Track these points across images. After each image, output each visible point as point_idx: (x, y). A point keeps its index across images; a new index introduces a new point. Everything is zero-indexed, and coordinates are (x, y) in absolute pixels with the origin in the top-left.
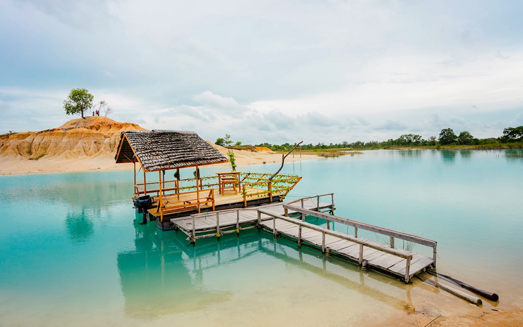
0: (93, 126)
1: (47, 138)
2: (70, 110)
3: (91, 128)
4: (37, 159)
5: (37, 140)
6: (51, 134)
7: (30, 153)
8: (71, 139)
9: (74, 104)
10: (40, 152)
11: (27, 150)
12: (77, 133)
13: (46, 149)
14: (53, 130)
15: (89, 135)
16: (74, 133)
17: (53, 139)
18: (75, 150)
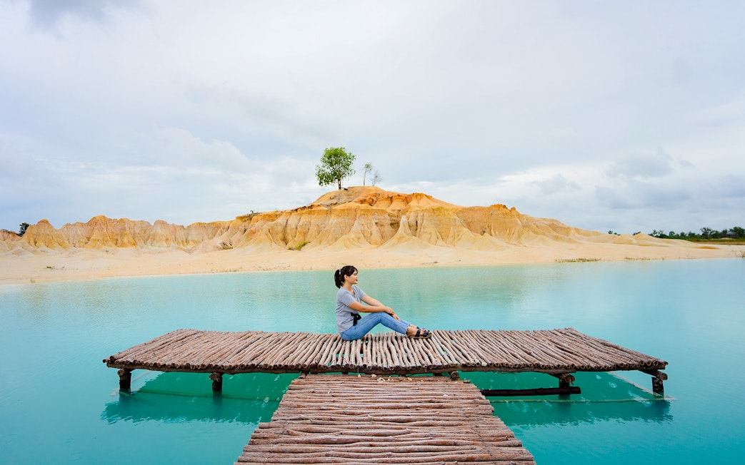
0: (365, 200)
1: (305, 219)
2: (325, 179)
3: (362, 202)
4: (299, 248)
5: (293, 221)
6: (310, 213)
7: (285, 240)
8: (340, 220)
9: (329, 170)
10: (299, 239)
11: (280, 236)
12: (349, 209)
13: (305, 234)
14: (311, 207)
15: (367, 211)
16: (344, 210)
17: (314, 220)
18: (352, 235)
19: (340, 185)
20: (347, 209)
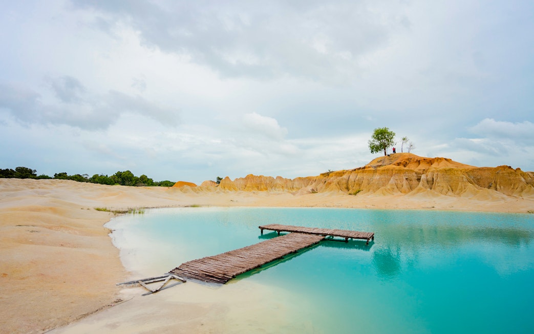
0: (400, 163)
1: (360, 176)
2: (375, 149)
3: (399, 164)
4: (355, 194)
5: (352, 177)
6: (363, 172)
7: (348, 189)
8: (382, 176)
9: (377, 143)
10: (356, 188)
11: (345, 186)
12: (388, 170)
13: (360, 185)
14: (364, 168)
15: (400, 171)
16: (384, 170)
17: (366, 176)
18: (389, 187)
19: (385, 153)
20: (386, 170)
